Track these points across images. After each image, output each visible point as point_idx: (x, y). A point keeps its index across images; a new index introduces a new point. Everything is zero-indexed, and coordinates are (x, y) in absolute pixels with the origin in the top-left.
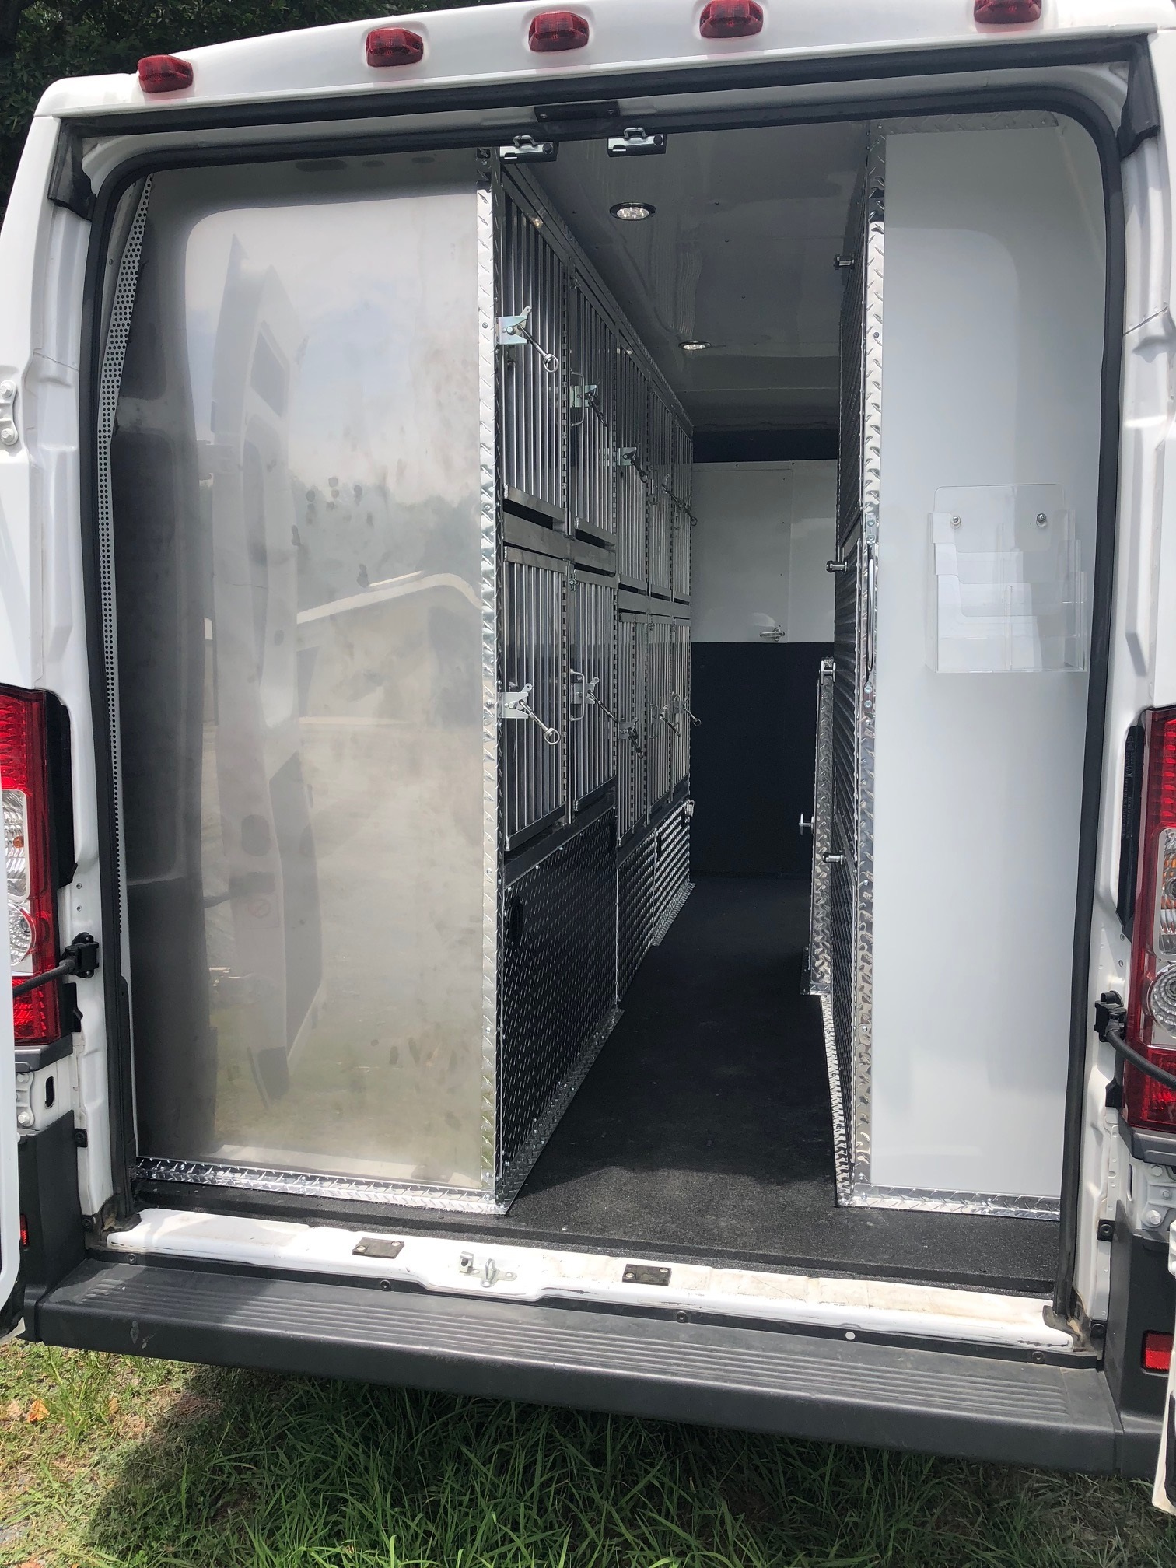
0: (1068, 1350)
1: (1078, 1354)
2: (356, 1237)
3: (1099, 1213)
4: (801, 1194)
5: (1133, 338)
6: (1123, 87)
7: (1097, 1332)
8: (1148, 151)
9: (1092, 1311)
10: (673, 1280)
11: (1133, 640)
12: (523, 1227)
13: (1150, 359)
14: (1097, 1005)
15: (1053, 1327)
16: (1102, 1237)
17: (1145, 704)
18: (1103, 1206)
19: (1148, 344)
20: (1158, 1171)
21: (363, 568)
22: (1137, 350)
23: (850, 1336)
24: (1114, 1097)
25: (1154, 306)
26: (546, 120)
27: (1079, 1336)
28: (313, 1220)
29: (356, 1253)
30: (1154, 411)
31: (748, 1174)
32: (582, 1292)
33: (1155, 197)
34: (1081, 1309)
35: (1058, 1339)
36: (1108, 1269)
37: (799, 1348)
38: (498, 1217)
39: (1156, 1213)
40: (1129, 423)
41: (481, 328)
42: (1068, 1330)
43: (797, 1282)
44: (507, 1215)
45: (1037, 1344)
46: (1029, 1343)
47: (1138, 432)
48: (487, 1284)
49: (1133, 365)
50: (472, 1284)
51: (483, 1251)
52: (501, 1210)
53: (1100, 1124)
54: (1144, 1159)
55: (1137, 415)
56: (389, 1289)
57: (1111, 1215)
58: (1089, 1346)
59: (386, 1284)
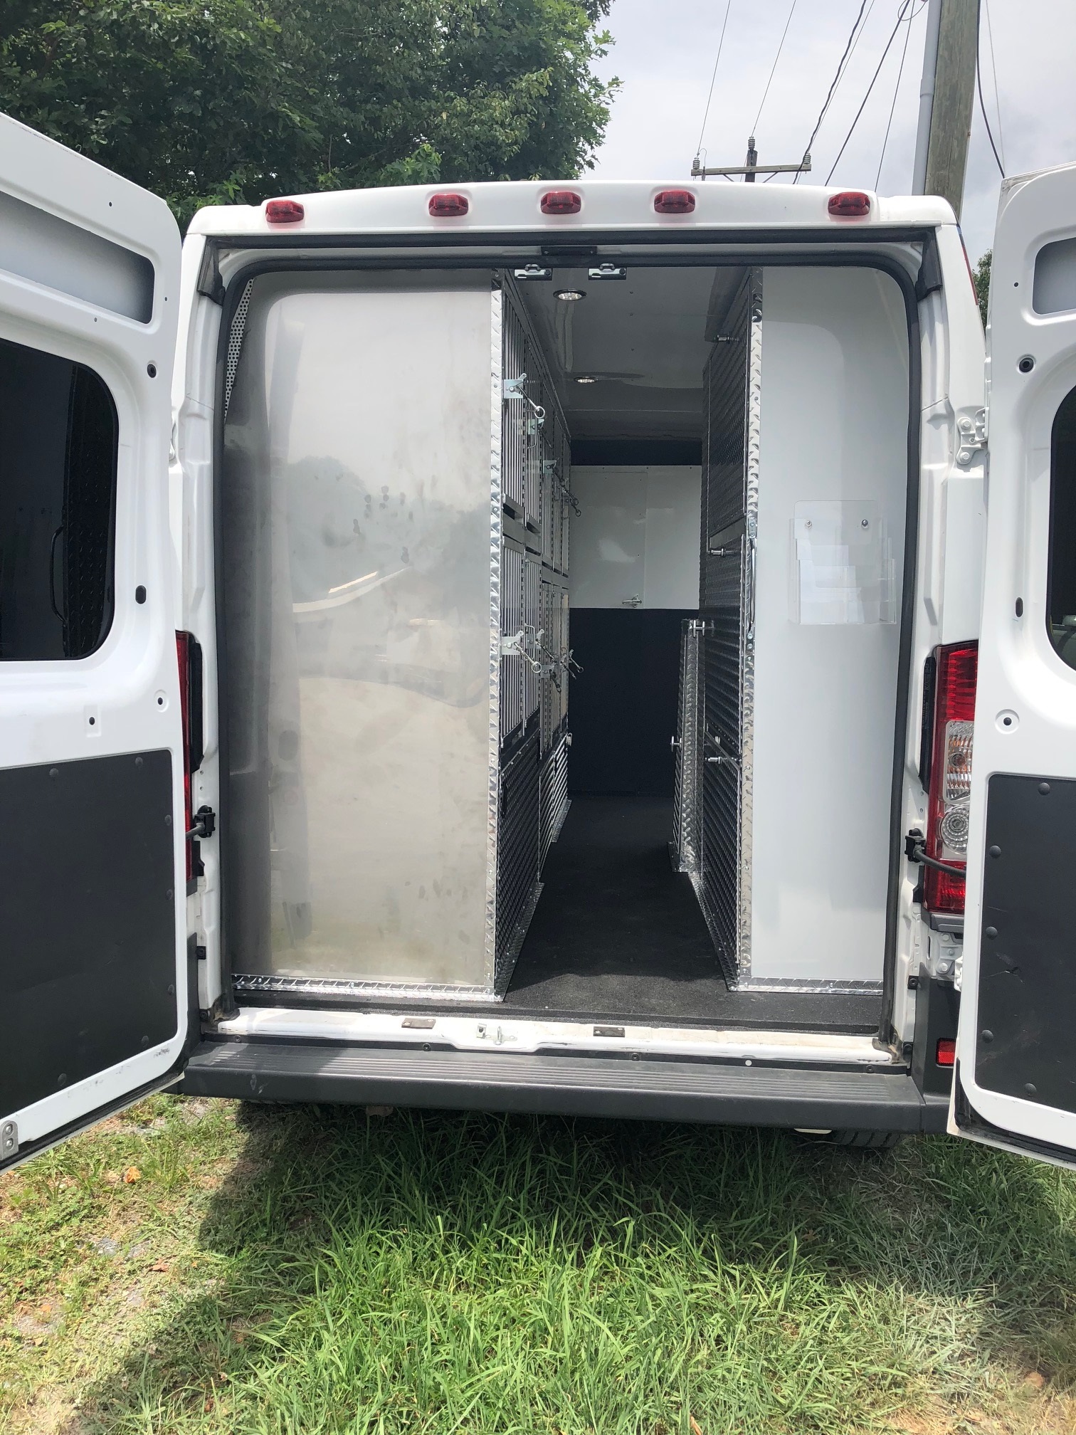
0: (889, 1063)
1: (895, 1065)
2: (401, 1018)
3: (909, 971)
4: (704, 986)
5: (926, 414)
6: (920, 258)
7: (907, 1050)
8: (935, 298)
9: (904, 1036)
10: (626, 1034)
11: (929, 603)
12: (517, 1007)
13: (937, 427)
14: (907, 838)
15: (880, 1050)
16: (910, 987)
17: (937, 643)
18: (911, 967)
19: (936, 418)
20: (946, 937)
21: (405, 549)
22: (929, 421)
23: (748, 1063)
24: (919, 896)
25: (940, 396)
26: (547, 255)
27: (895, 1054)
28: (365, 1010)
29: (403, 1027)
30: (941, 460)
31: (664, 976)
32: (566, 1044)
33: (939, 327)
34: (897, 1037)
35: (883, 1056)
36: (914, 1008)
37: (715, 1071)
38: (498, 1003)
39: (944, 964)
40: (925, 467)
41: (493, 387)
42: (889, 1051)
44: (504, 1001)
45: (869, 1061)
46: (864, 1060)
47: (931, 472)
48: (498, 1043)
49: (927, 430)
50: (488, 1044)
51: (492, 1024)
52: (499, 999)
53: (910, 915)
54: (937, 930)
55: (930, 462)
56: (429, 1050)
57: (916, 973)
58: (902, 1060)
59: (427, 1046)
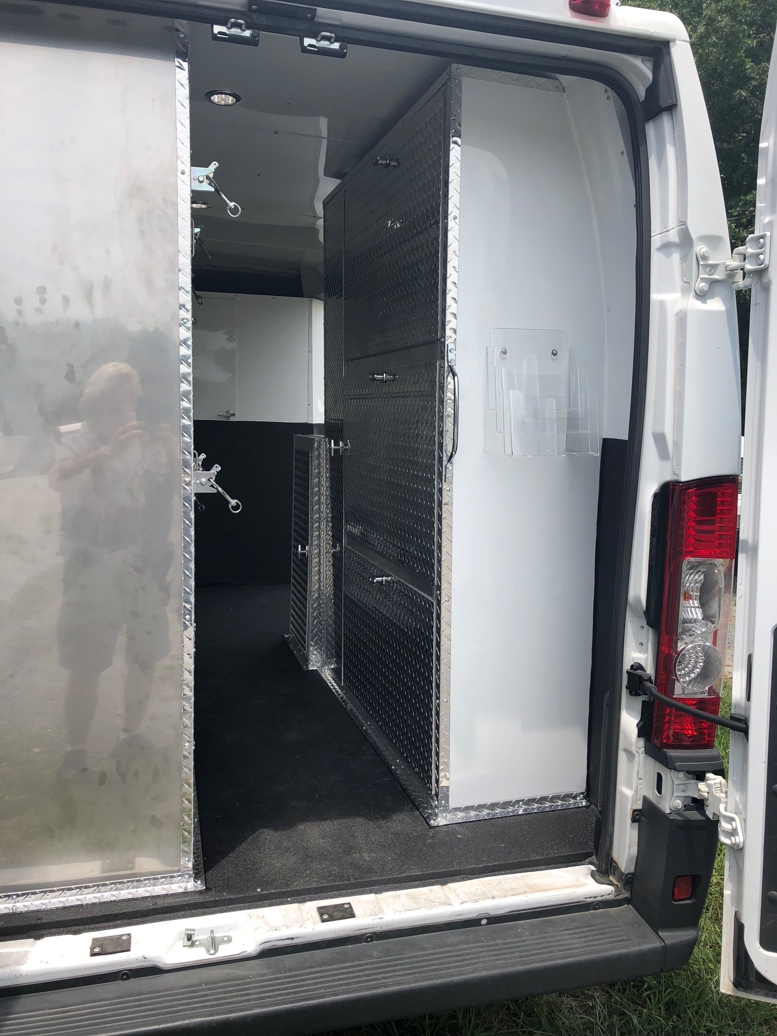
0: (611, 897)
1: (618, 897)
2: (87, 938)
3: (632, 806)
4: (401, 822)
5: (656, 241)
6: (650, 75)
7: (628, 881)
8: (665, 120)
9: (626, 867)
10: (356, 911)
11: (660, 439)
12: (226, 895)
13: (668, 256)
14: (628, 672)
15: (603, 884)
16: (634, 820)
17: (669, 477)
18: (635, 801)
19: (666, 247)
22: (659, 249)
23: (484, 922)
24: (644, 730)
25: (673, 222)
27: (617, 886)
28: (36, 933)
29: (93, 954)
30: (672, 290)
31: (358, 814)
32: (292, 939)
33: (670, 152)
34: (617, 868)
35: (604, 890)
36: (636, 840)
37: (455, 940)
38: (200, 892)
39: (679, 801)
40: (655, 296)
41: (179, 174)
42: (611, 884)
43: (435, 891)
44: (208, 889)
45: (595, 897)
46: (590, 898)
47: (662, 303)
48: (212, 952)
49: (656, 258)
50: (199, 954)
51: (202, 924)
52: (200, 886)
53: (633, 749)
54: (675, 769)
55: (659, 291)
56: (128, 978)
57: (639, 806)
58: (623, 891)
59: (125, 974)
